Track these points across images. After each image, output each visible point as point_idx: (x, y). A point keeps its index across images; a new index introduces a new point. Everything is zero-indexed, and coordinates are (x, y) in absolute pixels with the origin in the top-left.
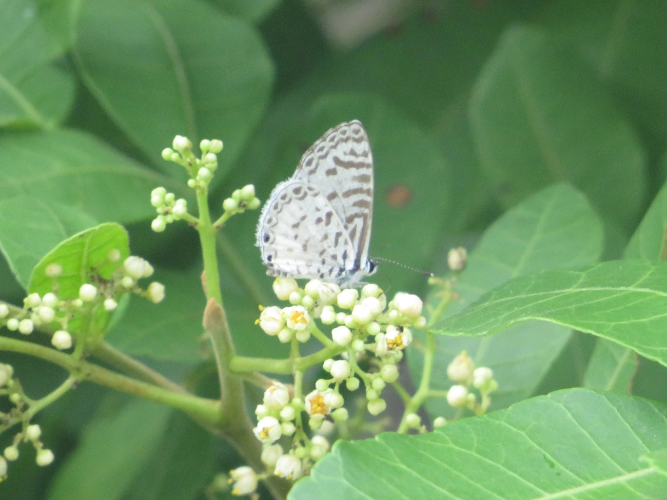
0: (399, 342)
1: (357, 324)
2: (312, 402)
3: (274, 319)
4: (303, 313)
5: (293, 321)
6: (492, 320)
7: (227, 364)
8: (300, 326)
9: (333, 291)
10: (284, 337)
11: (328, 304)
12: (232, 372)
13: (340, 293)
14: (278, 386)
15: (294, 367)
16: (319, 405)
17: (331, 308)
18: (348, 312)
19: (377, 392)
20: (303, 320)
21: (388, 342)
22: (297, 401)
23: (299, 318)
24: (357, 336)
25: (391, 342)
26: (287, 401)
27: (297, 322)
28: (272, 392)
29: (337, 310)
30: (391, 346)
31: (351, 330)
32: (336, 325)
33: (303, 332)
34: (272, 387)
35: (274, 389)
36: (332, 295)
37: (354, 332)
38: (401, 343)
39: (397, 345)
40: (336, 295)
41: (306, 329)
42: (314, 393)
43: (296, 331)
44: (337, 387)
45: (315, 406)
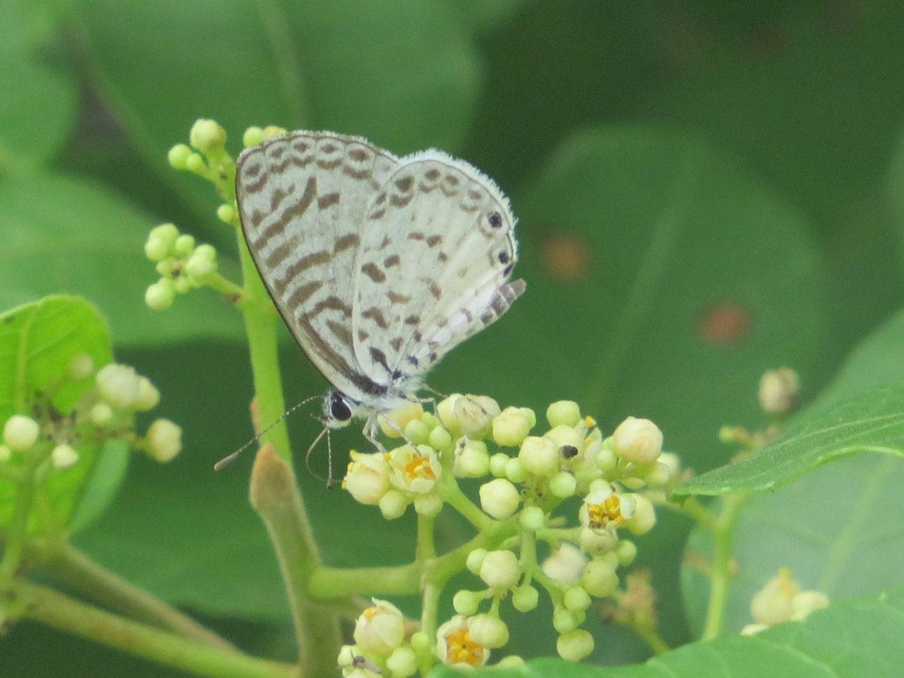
0: (613, 510)
1: (531, 475)
2: (449, 639)
3: (373, 471)
4: (427, 459)
5: (408, 474)
6: (788, 462)
7: (302, 583)
8: (420, 484)
9: (484, 412)
10: (390, 507)
11: (474, 437)
12: (314, 600)
13: (500, 414)
14: (383, 608)
15: (423, 577)
16: (464, 647)
17: (481, 445)
18: (512, 451)
19: (574, 615)
20: (428, 471)
21: (590, 509)
22: (421, 638)
23: (419, 468)
24: (531, 500)
25: (597, 510)
26: (400, 638)
27: (414, 475)
28: (369, 619)
29: (493, 448)
30: (597, 519)
31: (519, 487)
32: (489, 477)
33: (427, 495)
34: (373, 610)
35: (376, 613)
36: (482, 420)
37: (525, 493)
38: (618, 513)
39: (611, 519)
40: (491, 419)
41: (434, 491)
42: (455, 623)
43: (416, 494)
44: (495, 607)
45: (455, 646)
